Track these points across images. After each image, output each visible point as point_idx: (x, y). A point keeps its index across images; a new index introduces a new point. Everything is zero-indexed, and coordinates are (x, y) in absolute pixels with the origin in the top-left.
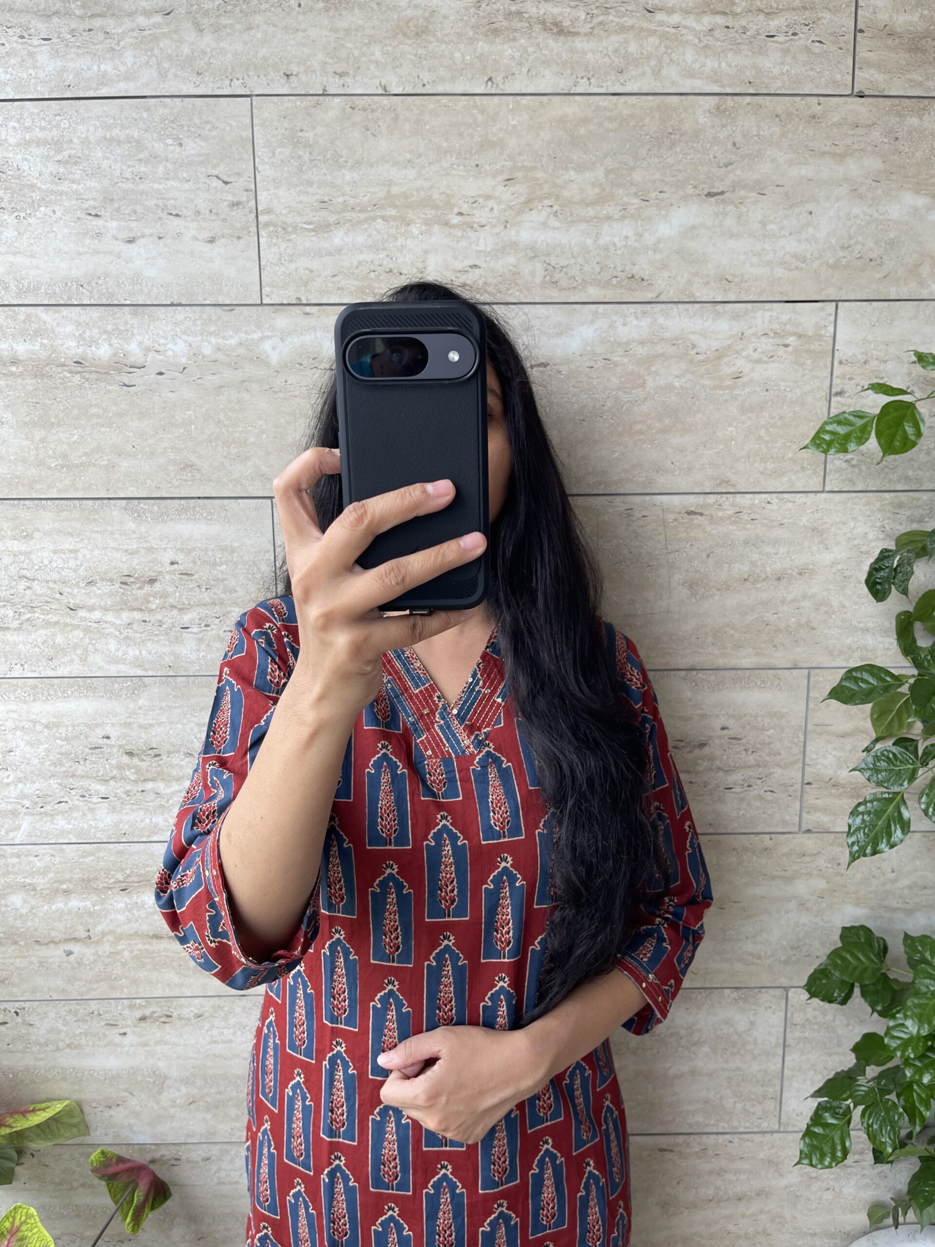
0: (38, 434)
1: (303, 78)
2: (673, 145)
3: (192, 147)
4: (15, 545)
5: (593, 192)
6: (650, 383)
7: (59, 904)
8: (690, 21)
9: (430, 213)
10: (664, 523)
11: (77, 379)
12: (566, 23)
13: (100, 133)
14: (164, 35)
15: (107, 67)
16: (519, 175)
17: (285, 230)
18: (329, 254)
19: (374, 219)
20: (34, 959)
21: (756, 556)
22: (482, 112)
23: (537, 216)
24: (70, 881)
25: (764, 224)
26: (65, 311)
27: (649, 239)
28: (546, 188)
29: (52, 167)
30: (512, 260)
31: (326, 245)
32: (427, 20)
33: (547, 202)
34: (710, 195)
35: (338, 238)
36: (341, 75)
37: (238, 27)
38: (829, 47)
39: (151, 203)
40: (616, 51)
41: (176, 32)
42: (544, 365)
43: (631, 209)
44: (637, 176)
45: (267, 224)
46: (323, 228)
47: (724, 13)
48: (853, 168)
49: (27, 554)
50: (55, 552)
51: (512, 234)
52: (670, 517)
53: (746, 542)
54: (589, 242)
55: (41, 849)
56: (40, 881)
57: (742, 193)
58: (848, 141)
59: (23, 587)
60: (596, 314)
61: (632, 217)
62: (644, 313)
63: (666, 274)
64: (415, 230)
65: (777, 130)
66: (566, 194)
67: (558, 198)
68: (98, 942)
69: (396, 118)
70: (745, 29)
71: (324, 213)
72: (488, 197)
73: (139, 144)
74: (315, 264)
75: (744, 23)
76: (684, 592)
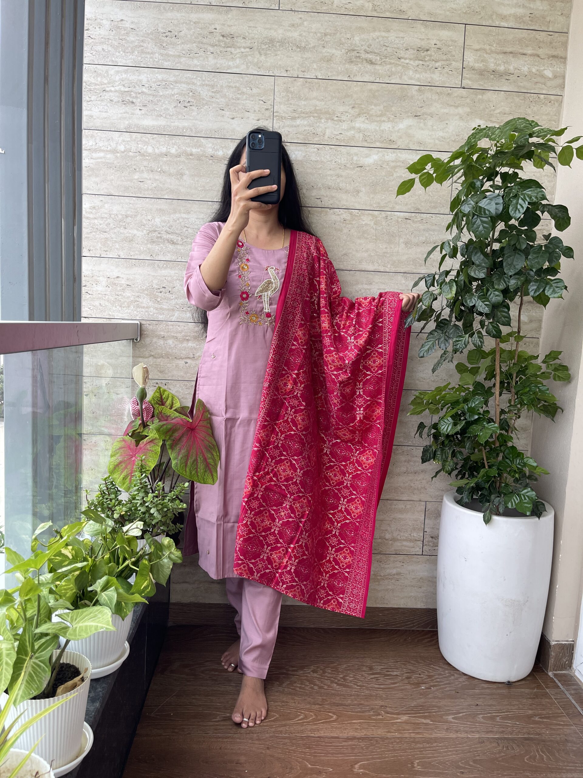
0: (196, 179)
1: (291, 71)
2: (404, 100)
3: (255, 91)
4: (184, 216)
5: (380, 113)
6: (395, 175)
7: (185, 344)
8: (412, 62)
9: (328, 116)
10: (398, 222)
11: (211, 161)
12: (373, 61)
13: (227, 84)
14: (249, 55)
15: (231, 63)
16: (357, 106)
17: (282, 118)
18: (295, 127)
19: (310, 116)
20: (174, 364)
21: (427, 235)
22: (346, 86)
23: (362, 119)
24: (189, 336)
25: (432, 126)
26: (210, 139)
27: (396, 129)
28: (365, 111)
29: (210, 94)
30: (353, 132)
31: (295, 124)
32: (331, 57)
33: (365, 115)
34: (416, 116)
35: (298, 122)
36: (303, 72)
37: (272, 54)
38: (454, 72)
39: (240, 107)
40: (388, 70)
41: (253, 54)
42: (361, 167)
43: (391, 119)
44: (393, 109)
45: (276, 116)
46: (294, 118)
47: (422, 60)
48: (460, 110)
49: (188, 219)
50: (197, 218)
51: (353, 124)
52: (400, 220)
53: (424, 230)
54: (378, 128)
55: (181, 324)
56: (179, 335)
57: (426, 116)
58: (459, 102)
59: (184, 230)
60: (379, 151)
61: (391, 121)
62: (394, 152)
63: (401, 140)
64: (323, 121)
65: (437, 97)
66: (371, 113)
67: (368, 114)
68: (197, 359)
69: (319, 86)
70: (428, 66)
71: (295, 114)
72: (346, 112)
73: (239, 89)
74: (290, 130)
75: (428, 64)
76: (403, 246)
